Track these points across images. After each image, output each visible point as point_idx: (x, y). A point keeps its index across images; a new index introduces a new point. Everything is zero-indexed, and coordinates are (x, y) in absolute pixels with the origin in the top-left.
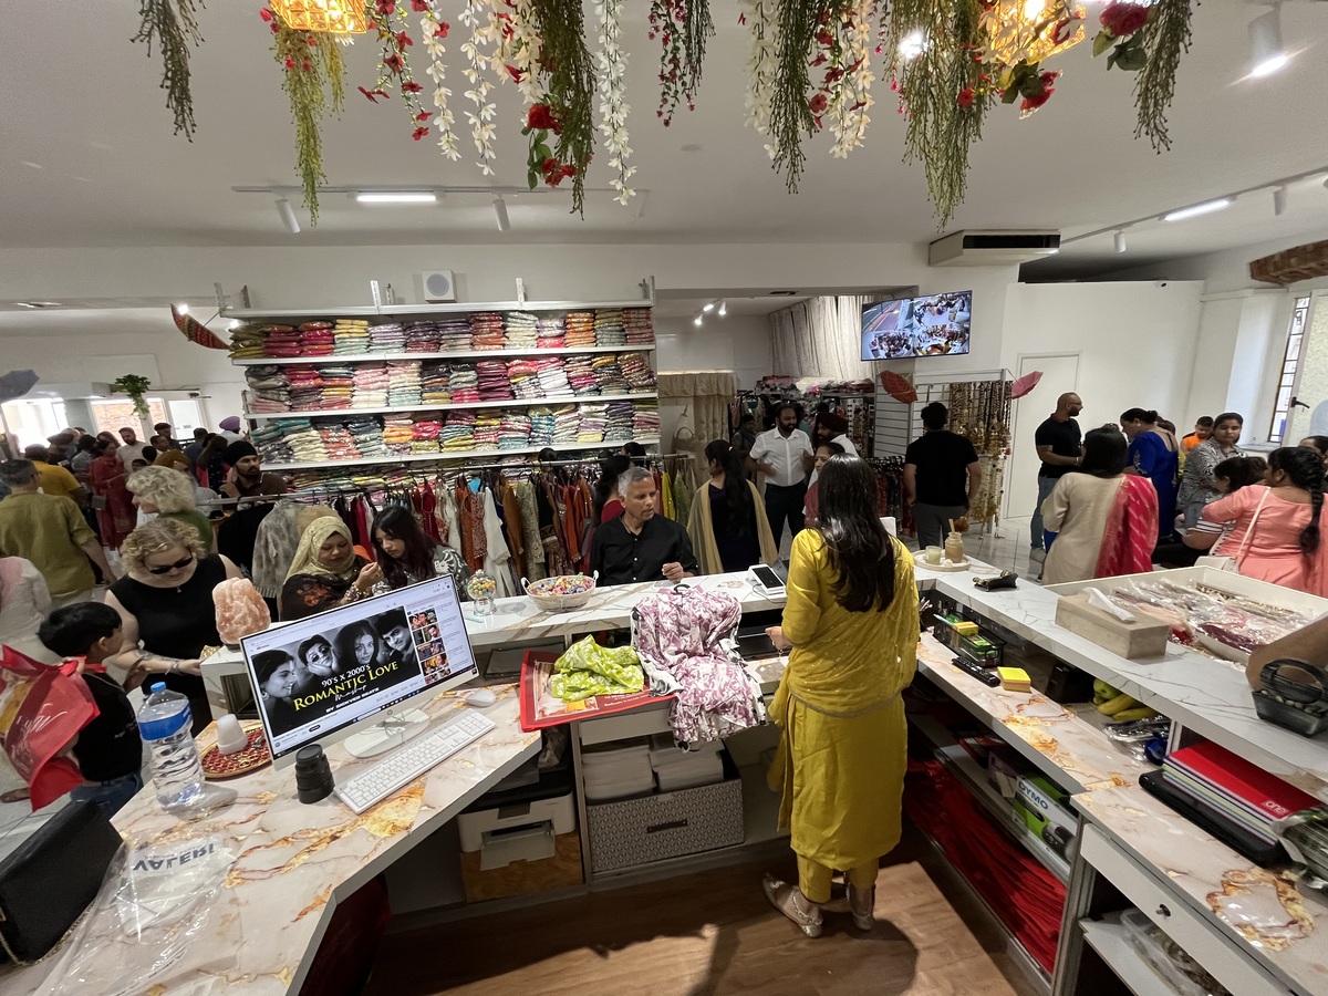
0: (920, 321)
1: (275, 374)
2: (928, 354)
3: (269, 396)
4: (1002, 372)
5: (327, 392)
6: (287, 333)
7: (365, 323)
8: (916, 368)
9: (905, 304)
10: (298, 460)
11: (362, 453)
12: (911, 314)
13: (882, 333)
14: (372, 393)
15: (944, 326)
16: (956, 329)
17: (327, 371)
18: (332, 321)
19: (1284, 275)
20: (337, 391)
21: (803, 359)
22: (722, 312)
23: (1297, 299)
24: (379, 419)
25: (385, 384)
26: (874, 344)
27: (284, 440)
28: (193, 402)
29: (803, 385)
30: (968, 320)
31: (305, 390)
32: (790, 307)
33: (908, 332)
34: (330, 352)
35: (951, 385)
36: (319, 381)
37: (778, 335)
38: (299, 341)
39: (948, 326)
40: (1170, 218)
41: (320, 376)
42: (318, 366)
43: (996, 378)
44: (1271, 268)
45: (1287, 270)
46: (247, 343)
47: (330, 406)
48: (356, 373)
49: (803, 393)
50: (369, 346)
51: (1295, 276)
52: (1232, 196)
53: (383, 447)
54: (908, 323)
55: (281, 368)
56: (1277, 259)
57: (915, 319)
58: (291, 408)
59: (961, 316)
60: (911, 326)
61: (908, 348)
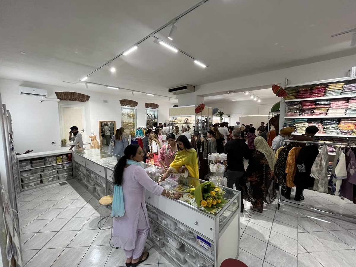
1: (297, 104)
3: (294, 111)
5: (316, 110)
6: (307, 91)
7: (343, 84)
10: (298, 132)
11: (326, 132)
14: (338, 110)
17: (319, 102)
18: (326, 85)
20: (321, 110)
24: (339, 120)
25: (346, 107)
27: (295, 125)
28: (228, 118)
31: (308, 110)
34: (323, 96)
36: (314, 106)
38: (310, 93)
41: (315, 105)
42: (315, 101)
46: (291, 95)
47: (317, 115)
48: (333, 103)
50: (341, 93)
53: (339, 131)
55: (301, 102)
58: (300, 115)
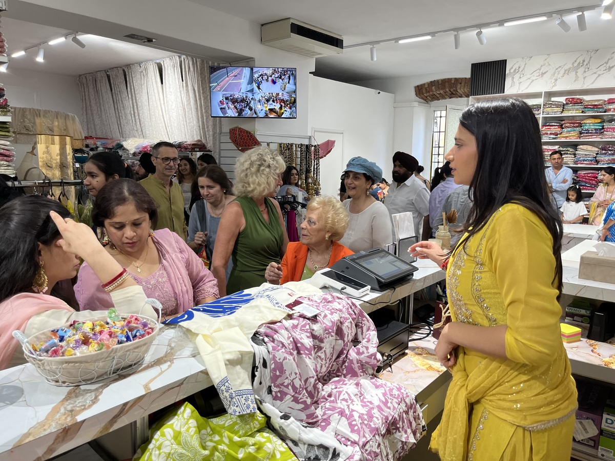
0: (259, 88)
2: (266, 116)
4: (310, 138)
8: (256, 127)
9: (246, 71)
12: (251, 81)
13: (228, 94)
15: (278, 94)
16: (286, 97)
19: (429, 96)
21: (123, 121)
22: (40, 59)
23: (434, 111)
26: (222, 102)
29: (132, 145)
30: (295, 92)
32: (106, 71)
33: (250, 95)
35: (280, 144)
37: (92, 97)
39: (280, 94)
40: (401, 42)
43: (306, 142)
44: (424, 91)
45: (431, 93)
49: (132, 152)
51: (435, 98)
52: (433, 34)
54: (249, 87)
56: (426, 86)
57: (255, 86)
59: (289, 87)
60: (252, 91)
61: (251, 109)
